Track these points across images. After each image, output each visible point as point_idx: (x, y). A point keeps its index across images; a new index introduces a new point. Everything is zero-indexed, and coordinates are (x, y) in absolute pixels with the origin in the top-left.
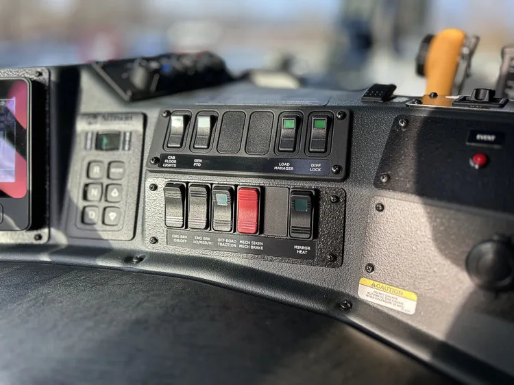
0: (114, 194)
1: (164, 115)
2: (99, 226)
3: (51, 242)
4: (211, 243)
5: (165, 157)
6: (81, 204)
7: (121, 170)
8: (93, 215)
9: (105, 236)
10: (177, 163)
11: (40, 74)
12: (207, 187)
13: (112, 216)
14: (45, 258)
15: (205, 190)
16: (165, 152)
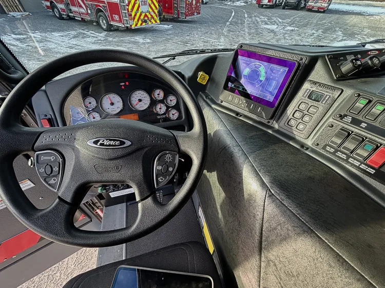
0: (306, 118)
1: (356, 95)
2: (294, 128)
3: (272, 125)
4: (345, 158)
5: (346, 116)
6: (291, 116)
7: (315, 111)
8: (293, 122)
9: (295, 132)
10: (351, 121)
11: (302, 59)
12: (363, 138)
13: (301, 126)
14: (270, 132)
15: (361, 139)
16: (346, 113)
